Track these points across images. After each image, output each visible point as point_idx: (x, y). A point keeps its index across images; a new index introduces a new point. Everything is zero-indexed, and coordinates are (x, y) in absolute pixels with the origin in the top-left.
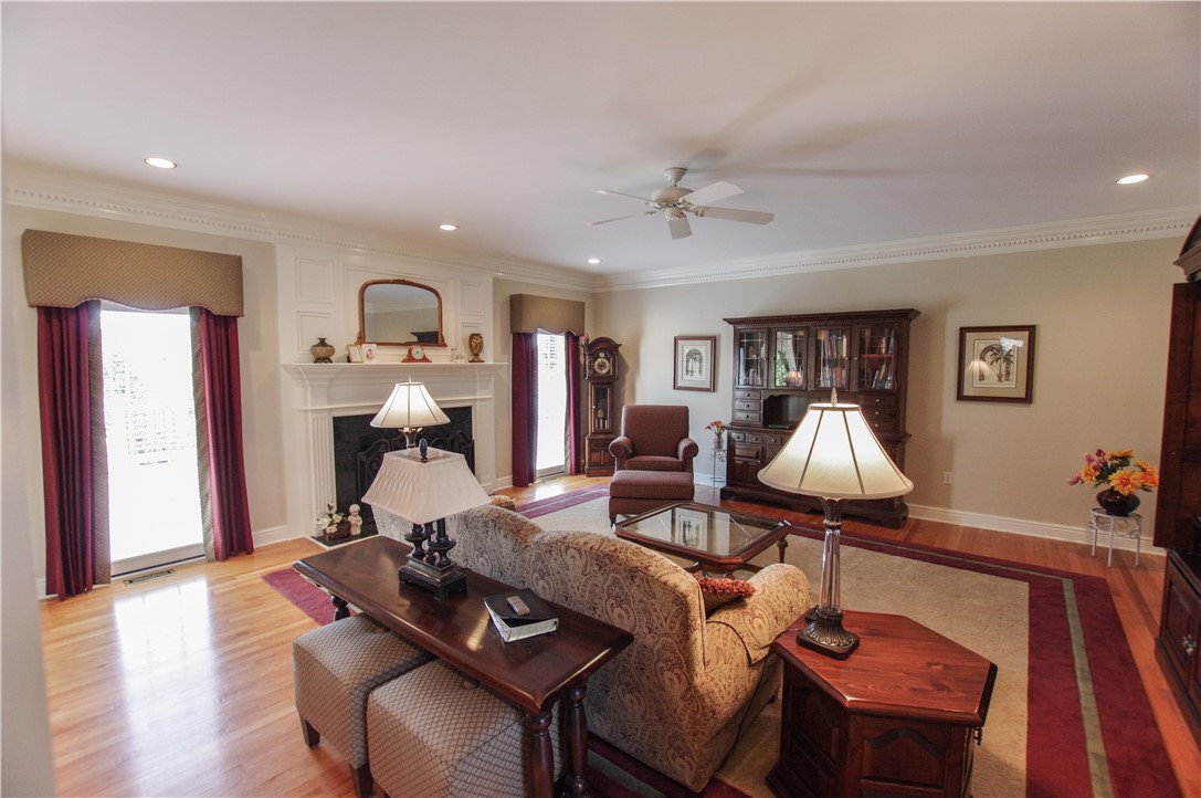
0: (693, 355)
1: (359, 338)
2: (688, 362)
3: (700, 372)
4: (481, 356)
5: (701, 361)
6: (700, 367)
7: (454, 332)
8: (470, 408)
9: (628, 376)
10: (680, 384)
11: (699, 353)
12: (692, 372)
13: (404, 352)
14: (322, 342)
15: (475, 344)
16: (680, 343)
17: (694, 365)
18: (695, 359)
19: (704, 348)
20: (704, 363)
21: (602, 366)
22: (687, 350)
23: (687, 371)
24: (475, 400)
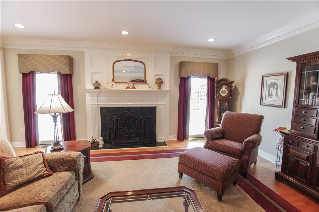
0: (273, 85)
1: (112, 81)
2: (269, 89)
3: (277, 95)
4: (162, 87)
5: (277, 89)
6: (277, 93)
7: (151, 78)
8: (156, 107)
9: (239, 97)
10: (264, 102)
11: (277, 84)
12: (272, 95)
13: (126, 86)
14: (97, 82)
15: (160, 82)
16: (266, 79)
17: (273, 92)
18: (274, 88)
19: (280, 81)
20: (279, 90)
21: (223, 92)
22: (269, 83)
23: (269, 95)
24: (158, 104)
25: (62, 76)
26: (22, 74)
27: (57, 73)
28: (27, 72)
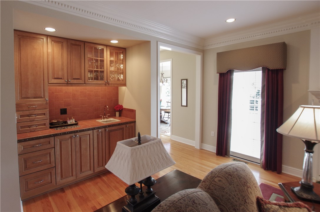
25: (270, 72)
26: (219, 74)
27: (261, 69)
28: (225, 71)
